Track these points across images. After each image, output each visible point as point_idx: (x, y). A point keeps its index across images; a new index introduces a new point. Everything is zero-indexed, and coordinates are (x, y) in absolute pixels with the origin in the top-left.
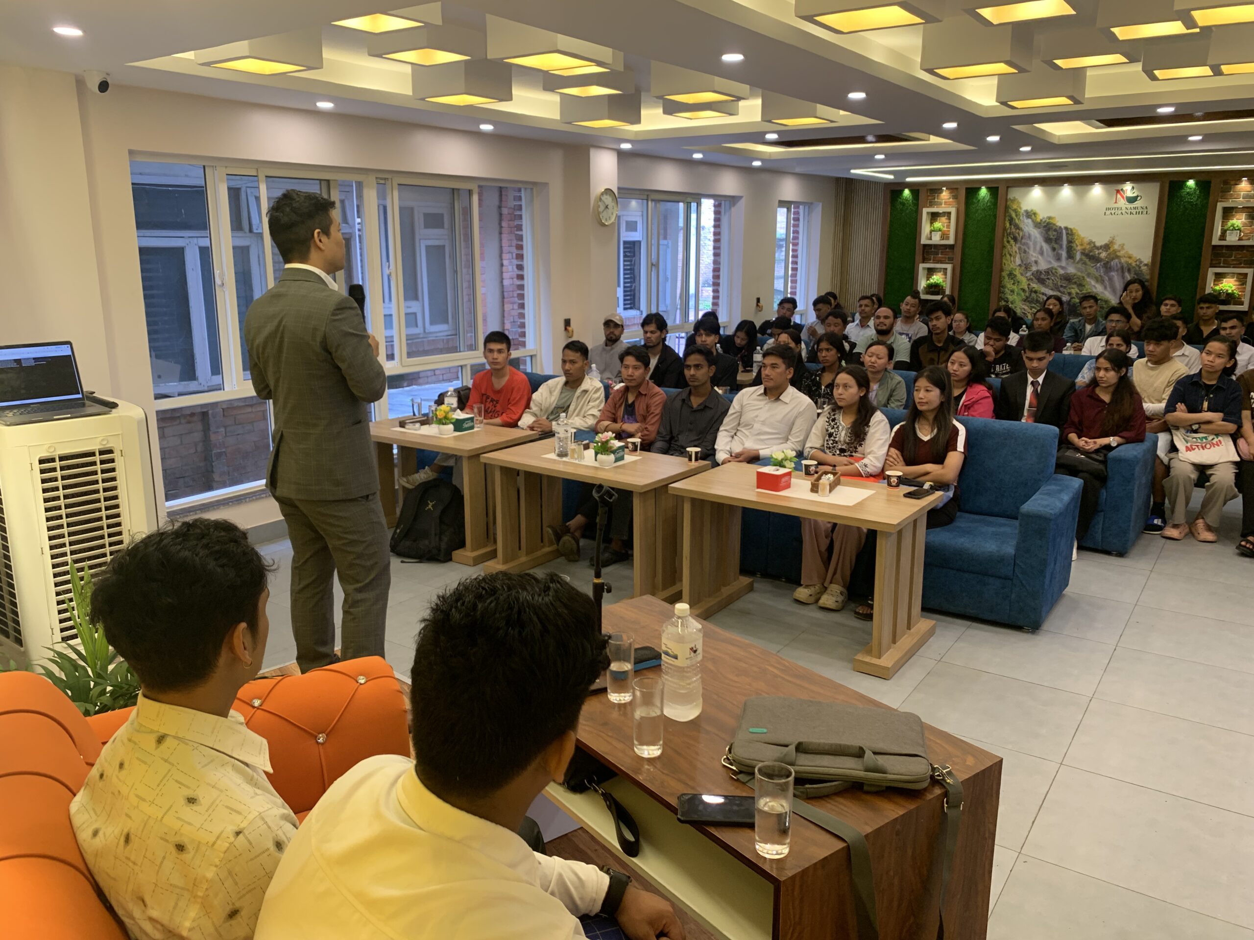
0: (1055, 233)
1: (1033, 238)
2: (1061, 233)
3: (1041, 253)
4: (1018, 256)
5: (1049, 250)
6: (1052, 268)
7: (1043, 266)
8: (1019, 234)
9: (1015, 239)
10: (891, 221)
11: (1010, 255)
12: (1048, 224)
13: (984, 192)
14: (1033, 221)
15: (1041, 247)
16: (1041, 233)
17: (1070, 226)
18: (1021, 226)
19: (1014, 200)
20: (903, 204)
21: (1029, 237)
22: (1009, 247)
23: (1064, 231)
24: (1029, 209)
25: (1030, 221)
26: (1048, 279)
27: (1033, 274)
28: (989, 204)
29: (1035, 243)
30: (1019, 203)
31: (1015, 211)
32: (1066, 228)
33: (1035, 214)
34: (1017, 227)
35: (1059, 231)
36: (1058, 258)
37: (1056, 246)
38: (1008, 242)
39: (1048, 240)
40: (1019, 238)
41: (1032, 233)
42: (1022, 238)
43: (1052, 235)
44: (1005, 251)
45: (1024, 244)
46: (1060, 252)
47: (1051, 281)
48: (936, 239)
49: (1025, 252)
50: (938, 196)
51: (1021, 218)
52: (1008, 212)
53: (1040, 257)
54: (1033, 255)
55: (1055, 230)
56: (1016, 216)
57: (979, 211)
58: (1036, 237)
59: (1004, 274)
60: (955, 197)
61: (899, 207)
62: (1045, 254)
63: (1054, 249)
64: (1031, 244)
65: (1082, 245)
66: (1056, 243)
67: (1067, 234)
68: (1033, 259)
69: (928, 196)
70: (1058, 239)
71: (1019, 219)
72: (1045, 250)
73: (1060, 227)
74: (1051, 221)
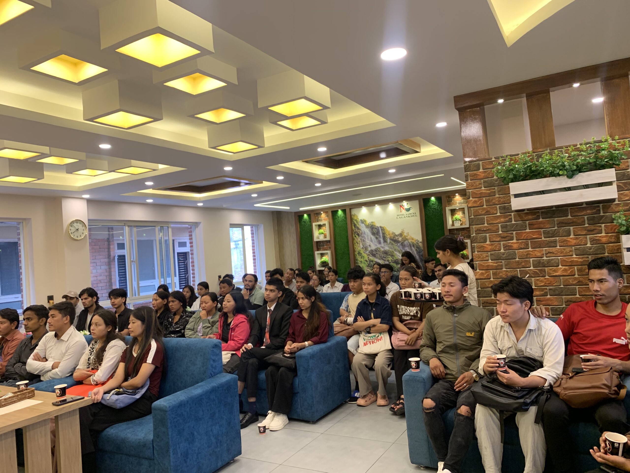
0: (376, 230)
1: (366, 233)
2: (379, 230)
3: (372, 241)
4: (361, 243)
5: (375, 239)
6: (378, 248)
7: (373, 247)
8: (359, 232)
9: (358, 235)
10: (300, 231)
11: (357, 243)
12: (372, 225)
13: (340, 212)
14: (365, 225)
15: (371, 238)
16: (369, 231)
17: (382, 226)
18: (360, 228)
19: (355, 215)
20: (305, 222)
21: (365, 233)
22: (356, 239)
23: (380, 229)
24: (362, 219)
25: (363, 225)
26: (377, 254)
27: (369, 252)
28: (343, 218)
29: (368, 236)
30: (357, 216)
31: (356, 220)
32: (381, 227)
33: (365, 221)
34: (358, 229)
35: (377, 229)
36: (380, 243)
37: (377, 236)
38: (355, 236)
39: (373, 234)
40: (360, 234)
41: (366, 231)
42: (361, 234)
43: (375, 231)
44: (355, 241)
45: (363, 237)
46: (380, 239)
47: (378, 255)
48: (322, 238)
49: (364, 241)
50: (320, 216)
51: (359, 224)
52: (353, 221)
53: (371, 243)
54: (368, 242)
55: (376, 229)
56: (357, 223)
57: (340, 222)
58: (368, 233)
59: (356, 253)
60: (328, 216)
61: (303, 223)
62: (373, 241)
63: (377, 238)
64: (366, 236)
65: (389, 235)
66: (377, 235)
67: (382, 230)
68: (368, 244)
69: (315, 217)
70: (378, 233)
71: (358, 224)
72: (373, 239)
73: (378, 227)
74: (373, 224)
